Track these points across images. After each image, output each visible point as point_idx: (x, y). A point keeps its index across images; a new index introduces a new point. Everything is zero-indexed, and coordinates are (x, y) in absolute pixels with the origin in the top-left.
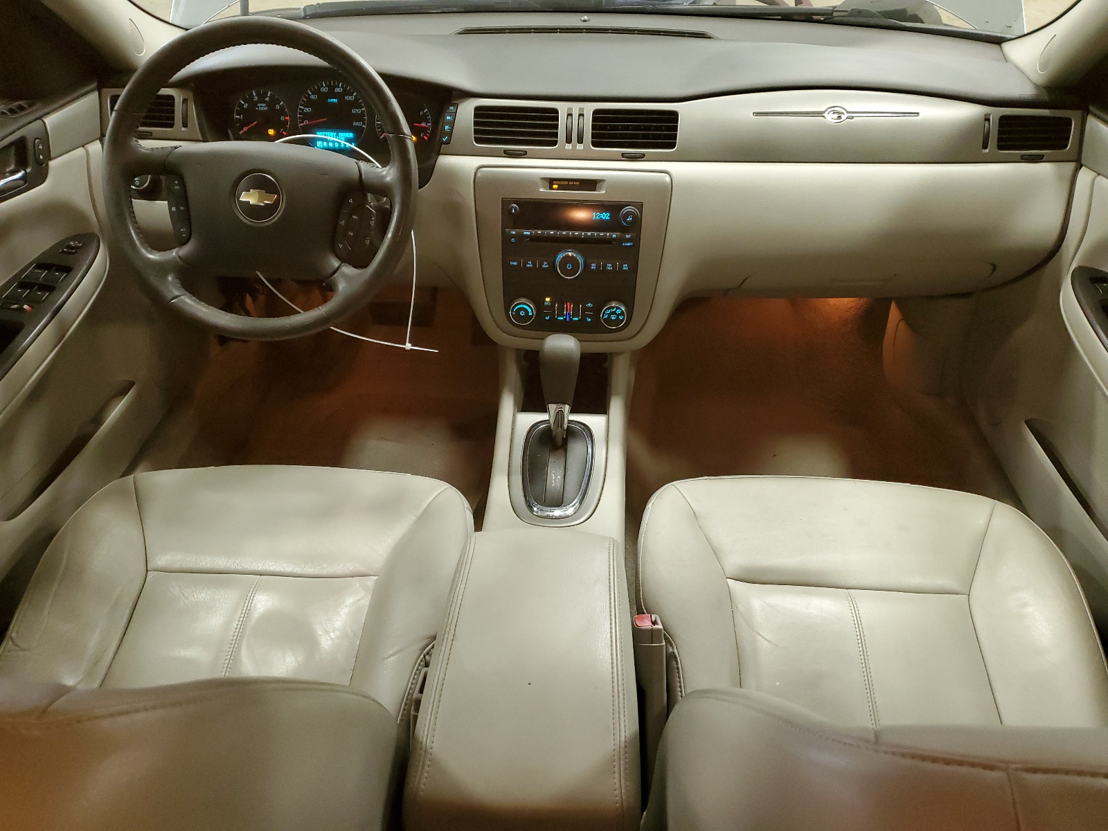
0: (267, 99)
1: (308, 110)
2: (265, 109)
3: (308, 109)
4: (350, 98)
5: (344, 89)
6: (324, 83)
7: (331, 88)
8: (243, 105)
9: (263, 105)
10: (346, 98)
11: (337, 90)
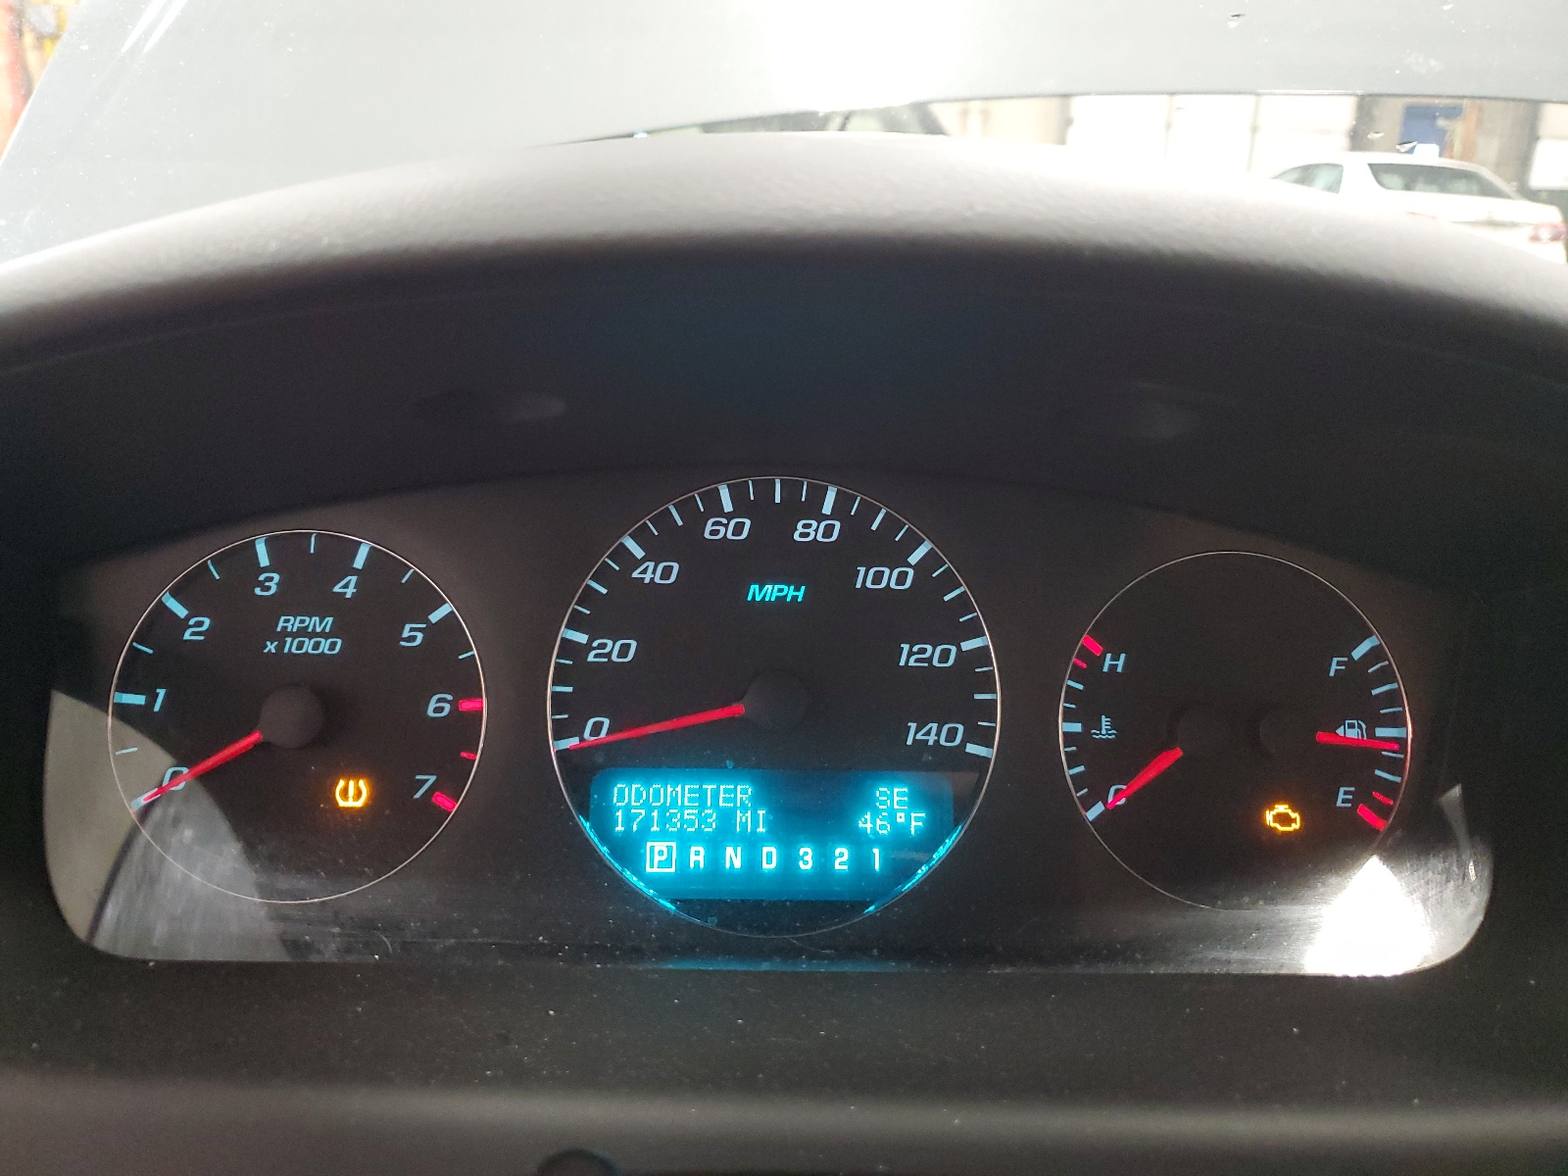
0: (348, 587)
1: (613, 650)
2: (325, 646)
3: (613, 647)
4: (890, 578)
5: (855, 527)
6: (724, 493)
7: (773, 522)
8: (184, 624)
9: (313, 623)
10: (864, 578)
11: (808, 531)
